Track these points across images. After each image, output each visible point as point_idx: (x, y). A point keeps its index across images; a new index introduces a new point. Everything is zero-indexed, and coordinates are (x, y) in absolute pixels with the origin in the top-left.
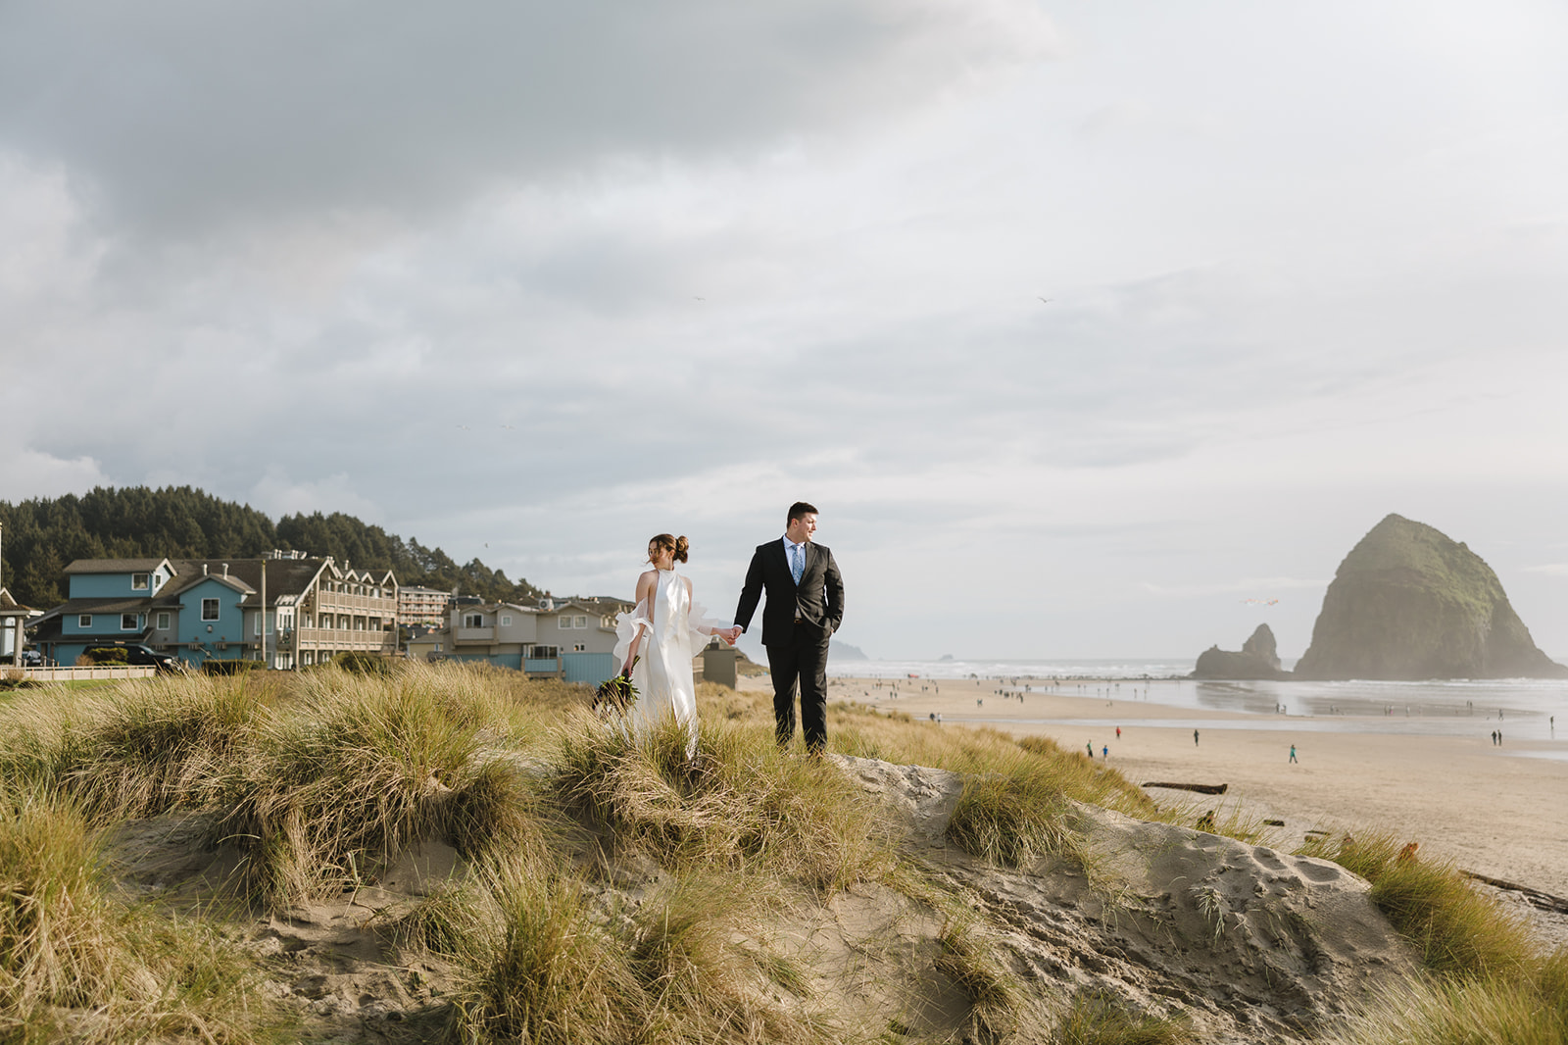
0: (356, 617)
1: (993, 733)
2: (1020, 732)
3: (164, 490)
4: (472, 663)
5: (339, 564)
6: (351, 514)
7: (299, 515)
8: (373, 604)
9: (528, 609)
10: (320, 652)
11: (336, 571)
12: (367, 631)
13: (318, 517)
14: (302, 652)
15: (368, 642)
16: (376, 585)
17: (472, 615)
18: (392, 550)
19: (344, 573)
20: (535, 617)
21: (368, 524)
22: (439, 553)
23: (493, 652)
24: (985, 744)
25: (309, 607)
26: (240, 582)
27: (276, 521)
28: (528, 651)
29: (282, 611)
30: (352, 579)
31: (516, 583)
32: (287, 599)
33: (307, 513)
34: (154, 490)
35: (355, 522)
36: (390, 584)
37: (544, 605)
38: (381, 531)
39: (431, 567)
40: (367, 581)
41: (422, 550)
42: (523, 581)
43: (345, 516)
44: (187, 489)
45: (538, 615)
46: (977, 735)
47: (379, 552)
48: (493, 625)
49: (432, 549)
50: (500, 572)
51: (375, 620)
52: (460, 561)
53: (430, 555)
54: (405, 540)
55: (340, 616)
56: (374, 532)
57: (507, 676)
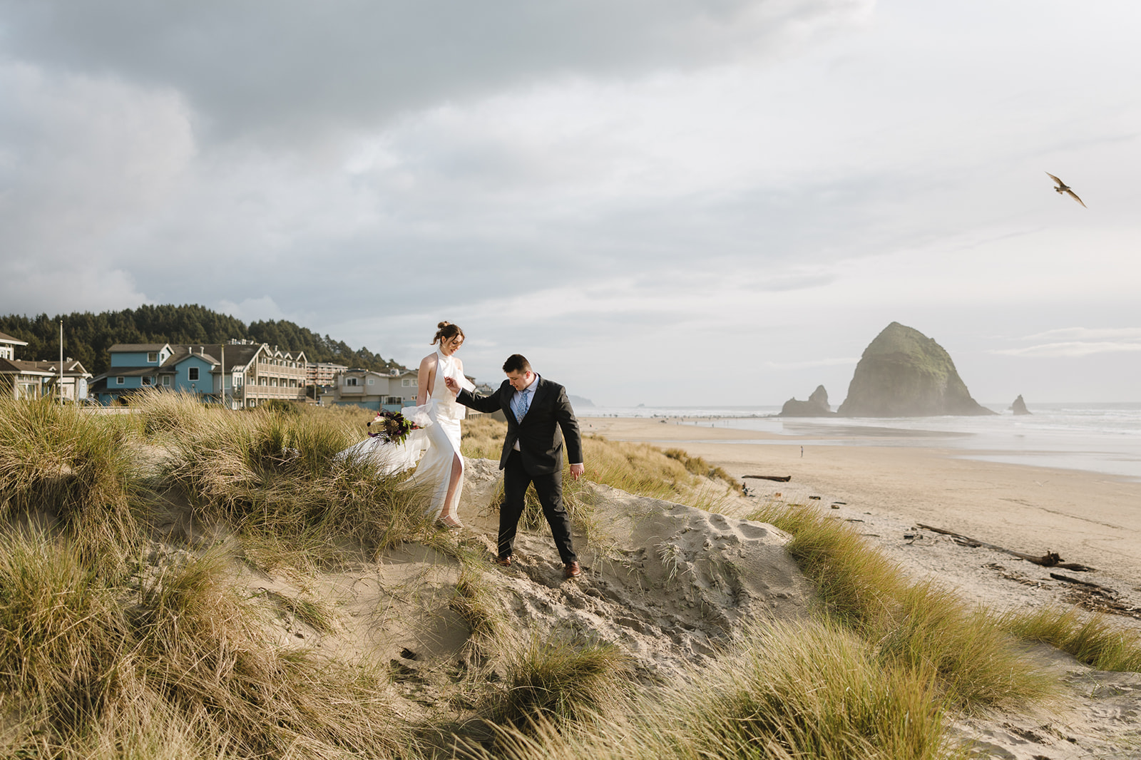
0: (281, 379)
1: (648, 447)
2: (666, 447)
3: (183, 306)
4: (347, 407)
5: (272, 349)
6: (291, 321)
7: (261, 322)
8: (292, 372)
9: (384, 375)
10: (260, 400)
11: (269, 352)
12: (289, 388)
13: (272, 322)
14: (248, 400)
15: (290, 394)
16: (294, 360)
17: (351, 378)
18: (315, 342)
19: (274, 353)
20: (388, 380)
21: (301, 327)
22: (342, 344)
23: (363, 400)
24: (641, 454)
25: (252, 373)
26: (212, 358)
27: (248, 325)
28: (384, 400)
29: (236, 375)
30: (278, 356)
31: (388, 361)
32: (239, 368)
33: (266, 320)
34: (177, 306)
35: (293, 325)
36: (302, 360)
37: (394, 372)
38: (308, 331)
39: (338, 352)
40: (288, 358)
41: (332, 342)
42: (392, 360)
43: (288, 322)
44: (196, 306)
45: (390, 378)
46: (638, 448)
47: (307, 343)
48: (363, 384)
49: (339, 342)
50: (378, 355)
51: (293, 381)
52: (355, 349)
53: (338, 345)
54: (323, 336)
55: (271, 378)
56: (304, 332)
57: (368, 414)
